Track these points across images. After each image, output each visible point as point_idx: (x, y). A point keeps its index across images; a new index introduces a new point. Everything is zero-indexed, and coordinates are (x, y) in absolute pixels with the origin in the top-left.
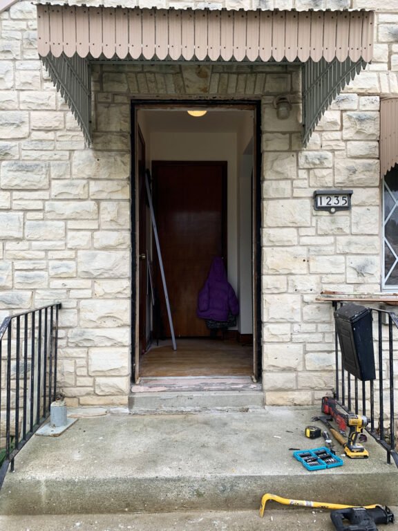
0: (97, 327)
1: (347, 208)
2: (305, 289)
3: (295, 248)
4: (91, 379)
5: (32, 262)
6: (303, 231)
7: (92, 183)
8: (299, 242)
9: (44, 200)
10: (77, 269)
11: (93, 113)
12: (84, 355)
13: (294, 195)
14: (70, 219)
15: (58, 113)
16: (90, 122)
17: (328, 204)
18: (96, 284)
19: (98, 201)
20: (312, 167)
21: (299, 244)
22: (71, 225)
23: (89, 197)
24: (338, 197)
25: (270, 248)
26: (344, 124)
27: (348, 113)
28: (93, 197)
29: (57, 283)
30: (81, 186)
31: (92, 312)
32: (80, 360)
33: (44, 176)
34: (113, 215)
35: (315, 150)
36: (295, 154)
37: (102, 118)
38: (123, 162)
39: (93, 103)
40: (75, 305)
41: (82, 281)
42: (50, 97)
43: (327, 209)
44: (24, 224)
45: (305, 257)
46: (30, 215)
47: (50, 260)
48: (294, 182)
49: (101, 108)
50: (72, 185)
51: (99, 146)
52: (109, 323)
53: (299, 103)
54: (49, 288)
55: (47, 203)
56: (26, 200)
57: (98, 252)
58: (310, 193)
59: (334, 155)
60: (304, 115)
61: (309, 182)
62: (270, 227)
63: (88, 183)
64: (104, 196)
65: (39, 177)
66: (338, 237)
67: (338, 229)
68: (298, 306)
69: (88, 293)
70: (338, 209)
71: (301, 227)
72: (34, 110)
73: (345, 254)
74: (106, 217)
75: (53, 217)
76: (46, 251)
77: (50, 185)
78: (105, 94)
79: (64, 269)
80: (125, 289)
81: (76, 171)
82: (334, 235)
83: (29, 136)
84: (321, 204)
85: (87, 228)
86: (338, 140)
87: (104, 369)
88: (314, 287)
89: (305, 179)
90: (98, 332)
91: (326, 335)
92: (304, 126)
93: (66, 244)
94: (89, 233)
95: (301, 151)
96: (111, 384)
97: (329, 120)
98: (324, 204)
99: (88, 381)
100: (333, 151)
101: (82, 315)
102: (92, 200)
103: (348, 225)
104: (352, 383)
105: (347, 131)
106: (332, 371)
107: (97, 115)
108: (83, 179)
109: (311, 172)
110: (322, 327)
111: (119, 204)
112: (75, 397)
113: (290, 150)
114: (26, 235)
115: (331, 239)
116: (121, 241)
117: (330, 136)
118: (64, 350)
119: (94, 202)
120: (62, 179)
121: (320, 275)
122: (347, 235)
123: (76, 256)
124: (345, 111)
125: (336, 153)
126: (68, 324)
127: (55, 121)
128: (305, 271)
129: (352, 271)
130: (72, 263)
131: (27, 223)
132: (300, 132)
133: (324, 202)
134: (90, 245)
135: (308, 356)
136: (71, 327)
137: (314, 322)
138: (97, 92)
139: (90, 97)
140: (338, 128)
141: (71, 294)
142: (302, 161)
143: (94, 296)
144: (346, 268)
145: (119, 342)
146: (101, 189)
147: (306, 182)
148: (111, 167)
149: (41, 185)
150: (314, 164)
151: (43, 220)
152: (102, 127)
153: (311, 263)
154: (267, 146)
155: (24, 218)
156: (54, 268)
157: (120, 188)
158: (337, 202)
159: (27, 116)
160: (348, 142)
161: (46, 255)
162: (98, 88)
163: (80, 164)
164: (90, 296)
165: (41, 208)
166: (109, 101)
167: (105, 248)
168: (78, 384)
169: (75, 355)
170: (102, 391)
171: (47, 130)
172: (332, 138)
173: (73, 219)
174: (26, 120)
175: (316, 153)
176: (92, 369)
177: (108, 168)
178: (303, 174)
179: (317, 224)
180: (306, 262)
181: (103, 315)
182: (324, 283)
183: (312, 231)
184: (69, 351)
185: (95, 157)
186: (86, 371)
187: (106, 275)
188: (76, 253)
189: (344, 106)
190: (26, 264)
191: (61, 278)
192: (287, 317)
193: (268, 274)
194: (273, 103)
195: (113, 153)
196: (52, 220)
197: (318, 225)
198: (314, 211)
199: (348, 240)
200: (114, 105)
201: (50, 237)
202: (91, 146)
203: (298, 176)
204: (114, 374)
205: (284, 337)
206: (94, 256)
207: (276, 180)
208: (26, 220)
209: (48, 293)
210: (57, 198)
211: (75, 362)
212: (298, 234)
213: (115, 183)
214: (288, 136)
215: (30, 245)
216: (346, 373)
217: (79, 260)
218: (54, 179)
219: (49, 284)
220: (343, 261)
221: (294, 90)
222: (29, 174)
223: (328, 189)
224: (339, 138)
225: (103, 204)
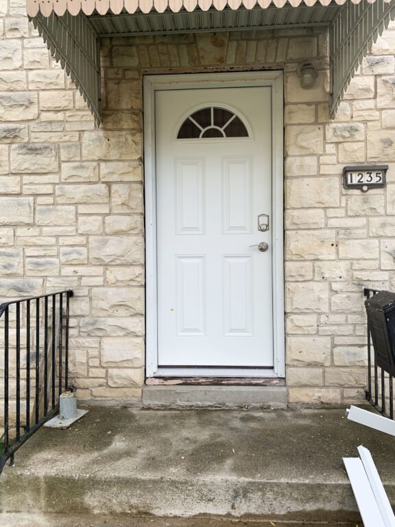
0: (110, 316)
1: (382, 186)
2: (334, 276)
3: (323, 231)
4: (104, 371)
5: (43, 248)
6: (331, 213)
7: (103, 165)
8: (326, 224)
9: (54, 184)
10: (88, 255)
11: (102, 90)
12: (97, 345)
13: (321, 173)
14: (81, 203)
15: (68, 92)
16: (100, 100)
17: (359, 182)
18: (108, 272)
19: (109, 184)
20: (341, 140)
21: (326, 227)
22: (82, 209)
23: (99, 179)
24: (371, 173)
25: (294, 232)
26: (378, 90)
27: (384, 78)
28: (103, 180)
29: (68, 270)
30: (91, 167)
31: (104, 300)
32: (93, 350)
33: (54, 158)
34: (124, 198)
35: (345, 122)
36: (321, 127)
37: (112, 96)
38: (134, 142)
39: (102, 80)
40: (86, 293)
41: (94, 268)
42: (59, 75)
43: (359, 186)
44: (34, 209)
45: (334, 241)
46: (40, 200)
47: (61, 246)
48: (321, 158)
49: (111, 85)
50: (82, 167)
51: (110, 126)
52: (122, 312)
53: (326, 69)
54: (60, 276)
55: (57, 186)
56: (36, 184)
57: (108, 237)
58: (339, 169)
59: (366, 127)
60: (332, 83)
61: (338, 158)
62: (294, 208)
63: (99, 165)
64: (115, 178)
65: (49, 159)
66: (370, 219)
67: (371, 209)
68: (325, 295)
69: (100, 281)
70: (371, 186)
71: (328, 208)
72: (43, 90)
73: (379, 237)
74: (116, 200)
75: (63, 202)
76: (57, 237)
77: (60, 167)
78: (116, 70)
79: (74, 256)
80: (137, 276)
81: (86, 152)
82: (366, 216)
83: (38, 117)
84: (351, 181)
85: (98, 212)
86: (371, 109)
87: (117, 360)
88: (344, 274)
89: (334, 154)
90: (110, 321)
91: (357, 327)
92: (332, 95)
93: (77, 230)
94: (100, 218)
95: (328, 123)
96: (124, 375)
97: (361, 87)
98: (355, 182)
99: (101, 372)
100: (365, 122)
101: (94, 302)
102: (103, 183)
103: (383, 204)
104: (387, 381)
105: (382, 98)
106: (363, 367)
107: (107, 93)
108: (93, 161)
109: (340, 146)
110: (352, 318)
111: (131, 186)
112: (88, 389)
113: (316, 123)
114: (37, 220)
115: (363, 221)
116: (133, 226)
117: (362, 106)
118: (76, 339)
119: (104, 185)
120: (72, 161)
121: (351, 261)
122: (382, 216)
123: (88, 242)
124: (380, 75)
125: (369, 124)
126: (79, 312)
127: (64, 100)
128: (333, 257)
129: (388, 256)
130: (84, 250)
131: (38, 208)
132: (327, 102)
133: (355, 178)
134: (102, 231)
135: (336, 350)
136: (83, 316)
137: (343, 313)
138: (106, 68)
139: (99, 73)
140: (372, 95)
141: (82, 281)
142: (329, 134)
143: (106, 284)
144: (380, 252)
145: (132, 332)
146: (111, 171)
147: (335, 157)
148: (122, 147)
149: (51, 169)
150: (344, 137)
151: (53, 204)
152: (112, 105)
153: (340, 248)
154: (290, 119)
155: (34, 203)
156: (65, 254)
157: (131, 169)
158: (369, 179)
159: (36, 96)
160: (383, 111)
161: (57, 241)
162: (108, 64)
163: (90, 145)
164: (102, 284)
165: (52, 192)
166: (120, 76)
167: (117, 233)
168: (91, 375)
169: (87, 344)
170: (115, 383)
171: (57, 111)
172: (365, 108)
173: (84, 203)
174: (35, 100)
175: (346, 125)
176: (105, 359)
177: (118, 149)
178: (330, 149)
179: (347, 204)
180: (335, 246)
181: (116, 303)
182: (355, 270)
183: (341, 212)
184: (81, 340)
185: (106, 138)
186: (98, 363)
187: (118, 262)
188: (87, 239)
189: (379, 70)
190: (37, 250)
191: (72, 265)
192: (313, 307)
193: (291, 260)
194: (296, 71)
195: (124, 133)
196: (63, 204)
197: (348, 206)
198: (343, 190)
199: (382, 222)
200: (125, 81)
201: (61, 222)
202: (100, 126)
203: (325, 150)
204: (127, 365)
205: (309, 328)
206: (105, 242)
207: (300, 156)
208: (36, 205)
209: (59, 280)
210: (67, 181)
211: (88, 352)
212: (326, 215)
213: (127, 164)
214: (313, 107)
215: (41, 231)
216: (379, 370)
217: (90, 246)
218: (64, 161)
219: (60, 271)
220: (377, 244)
221: (321, 55)
222: (39, 156)
223: (360, 165)
224: (373, 107)
225: (114, 187)
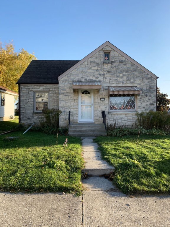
1: (104, 100)
4: (74, 121)
8: (98, 104)
12: (73, 118)
19: (74, 100)
30: (72, 98)
35: (100, 93)
40: (72, 112)
41: (73, 109)
56: (66, 99)
58: (100, 98)
67: (103, 103)
68: (98, 112)
75: (69, 101)
77: (69, 98)
85: (73, 103)
88: (100, 110)
90: (75, 115)
91: (101, 115)
113: (97, 93)
125: (103, 93)
130: (71, 107)
135: (99, 118)
153: (100, 107)
159: (66, 89)
161: (68, 106)
163: (72, 95)
167: (75, 105)
171: (68, 91)
177: (75, 96)
198: (100, 101)
202: (74, 93)
203: (98, 96)
208: (66, 102)
219: (69, 109)
220: (104, 106)
222: (66, 96)
